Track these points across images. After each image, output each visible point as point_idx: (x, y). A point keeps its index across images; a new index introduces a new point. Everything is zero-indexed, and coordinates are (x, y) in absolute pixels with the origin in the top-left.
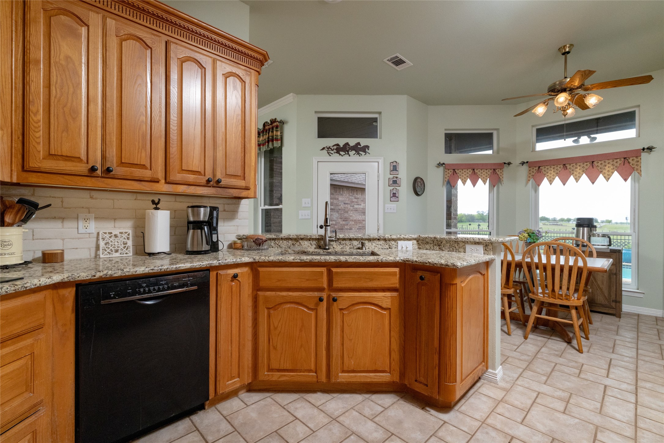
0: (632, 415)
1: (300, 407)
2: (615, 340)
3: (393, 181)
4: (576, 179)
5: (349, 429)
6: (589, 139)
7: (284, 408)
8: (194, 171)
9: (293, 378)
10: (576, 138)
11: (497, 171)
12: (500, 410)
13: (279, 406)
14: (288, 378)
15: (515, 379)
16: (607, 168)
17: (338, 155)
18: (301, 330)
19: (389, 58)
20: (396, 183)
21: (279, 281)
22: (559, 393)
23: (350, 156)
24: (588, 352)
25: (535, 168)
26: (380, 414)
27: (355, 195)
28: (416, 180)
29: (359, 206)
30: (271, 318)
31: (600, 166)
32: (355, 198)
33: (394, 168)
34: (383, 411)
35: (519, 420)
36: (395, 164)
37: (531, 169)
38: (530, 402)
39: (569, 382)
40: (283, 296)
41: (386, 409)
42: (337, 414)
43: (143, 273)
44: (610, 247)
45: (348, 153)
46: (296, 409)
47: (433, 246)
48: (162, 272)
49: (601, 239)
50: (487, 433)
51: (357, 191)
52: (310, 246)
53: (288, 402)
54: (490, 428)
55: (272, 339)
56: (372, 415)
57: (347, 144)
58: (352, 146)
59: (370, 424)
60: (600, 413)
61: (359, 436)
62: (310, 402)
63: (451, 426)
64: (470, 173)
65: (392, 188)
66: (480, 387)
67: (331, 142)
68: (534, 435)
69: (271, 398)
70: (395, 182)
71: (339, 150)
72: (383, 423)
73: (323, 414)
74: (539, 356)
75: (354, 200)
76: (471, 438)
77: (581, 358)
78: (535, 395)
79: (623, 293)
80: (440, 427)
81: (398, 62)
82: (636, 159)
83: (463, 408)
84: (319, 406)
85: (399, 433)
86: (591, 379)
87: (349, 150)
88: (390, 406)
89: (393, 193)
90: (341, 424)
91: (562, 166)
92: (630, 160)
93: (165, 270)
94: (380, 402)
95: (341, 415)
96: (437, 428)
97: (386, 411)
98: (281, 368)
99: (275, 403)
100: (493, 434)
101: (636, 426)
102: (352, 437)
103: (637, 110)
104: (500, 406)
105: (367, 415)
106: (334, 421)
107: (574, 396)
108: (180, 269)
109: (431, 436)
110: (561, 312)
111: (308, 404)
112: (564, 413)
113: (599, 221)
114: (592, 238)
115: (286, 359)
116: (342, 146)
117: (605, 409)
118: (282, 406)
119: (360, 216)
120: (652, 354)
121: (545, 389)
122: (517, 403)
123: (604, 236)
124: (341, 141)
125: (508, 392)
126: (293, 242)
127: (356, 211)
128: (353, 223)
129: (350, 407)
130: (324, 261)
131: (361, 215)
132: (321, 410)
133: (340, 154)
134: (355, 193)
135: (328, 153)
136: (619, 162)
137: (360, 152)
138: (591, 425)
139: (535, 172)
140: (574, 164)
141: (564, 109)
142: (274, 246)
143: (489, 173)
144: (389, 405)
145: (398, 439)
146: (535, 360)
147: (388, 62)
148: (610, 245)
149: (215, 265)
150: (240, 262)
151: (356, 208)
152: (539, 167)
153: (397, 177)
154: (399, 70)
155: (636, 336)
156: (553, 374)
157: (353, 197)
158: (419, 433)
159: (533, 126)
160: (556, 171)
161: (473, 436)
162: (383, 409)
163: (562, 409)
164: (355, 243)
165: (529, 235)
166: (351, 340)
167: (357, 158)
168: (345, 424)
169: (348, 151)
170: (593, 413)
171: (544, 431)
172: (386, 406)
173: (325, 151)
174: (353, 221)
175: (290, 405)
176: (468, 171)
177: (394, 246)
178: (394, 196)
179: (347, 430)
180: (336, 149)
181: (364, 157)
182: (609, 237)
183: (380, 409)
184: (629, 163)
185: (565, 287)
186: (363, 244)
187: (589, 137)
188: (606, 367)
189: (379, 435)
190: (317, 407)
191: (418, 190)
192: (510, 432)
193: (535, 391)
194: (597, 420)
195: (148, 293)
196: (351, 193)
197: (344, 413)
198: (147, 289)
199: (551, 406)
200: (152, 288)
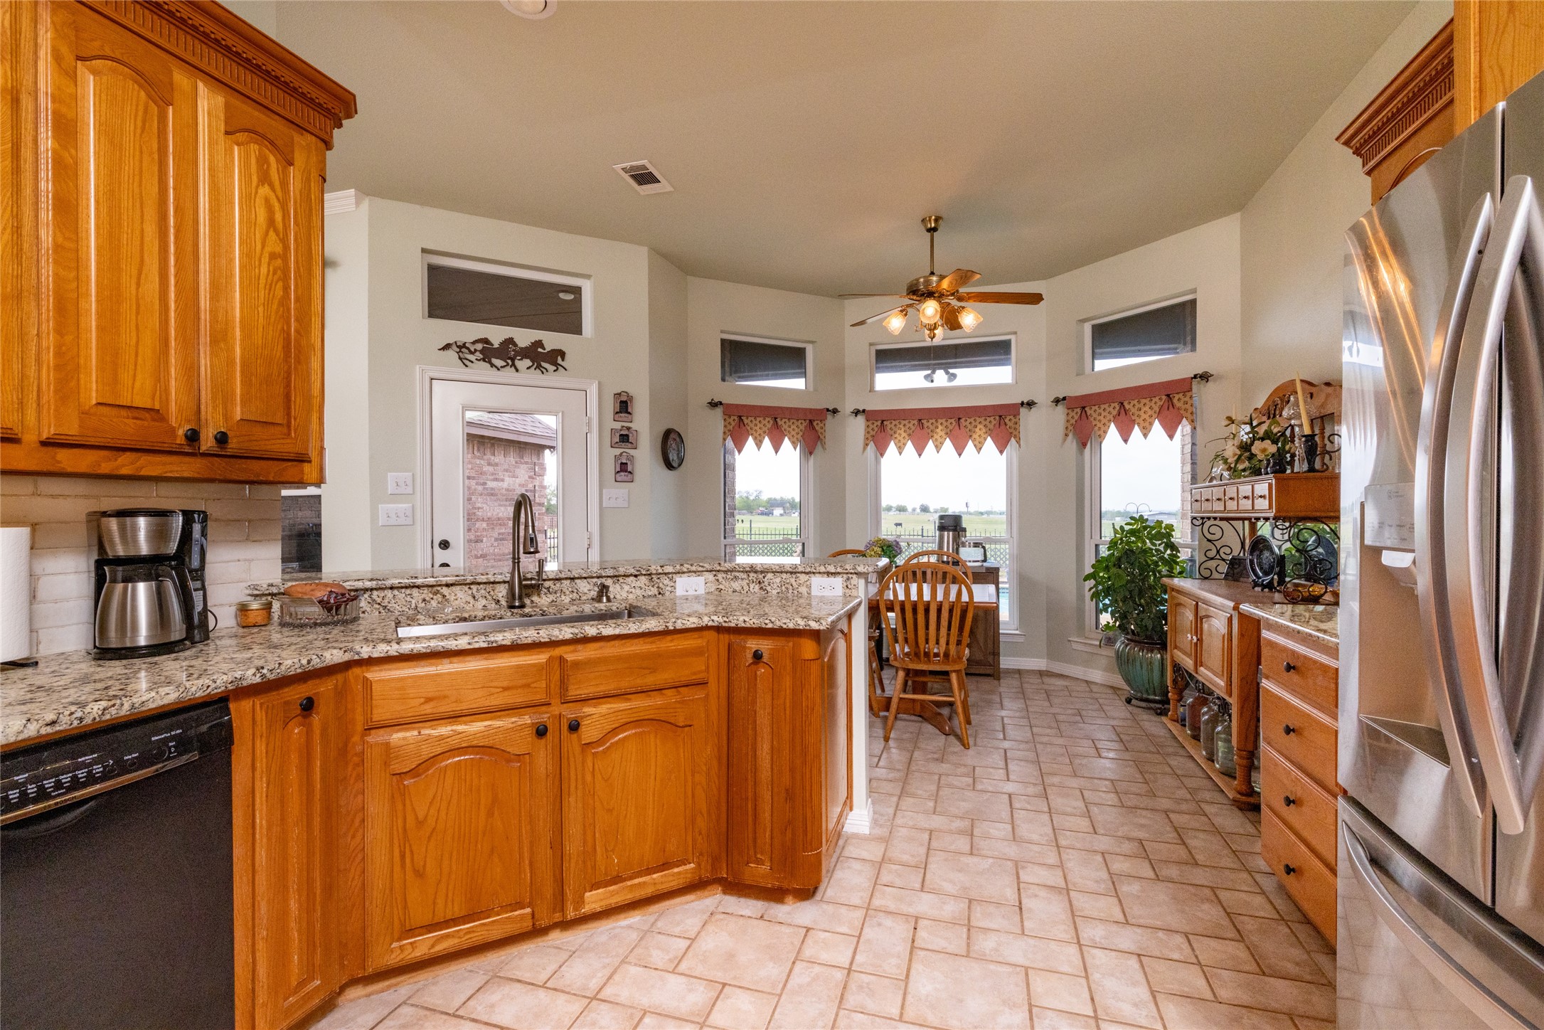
0: (1049, 830)
1: (501, 1000)
2: (1002, 718)
3: (621, 435)
4: (936, 446)
5: (634, 1007)
6: (946, 377)
7: (462, 1017)
8: (137, 408)
9: (472, 935)
10: (929, 372)
11: (815, 424)
12: (885, 878)
13: (444, 1017)
14: (456, 941)
15: (892, 816)
16: (977, 430)
17: (488, 365)
18: (490, 814)
19: (627, 165)
20: (628, 441)
21: (428, 700)
22: (958, 824)
23: (517, 370)
24: (975, 745)
25: (876, 424)
26: (685, 953)
27: (488, 456)
28: (668, 434)
29: (500, 484)
30: (408, 802)
31: (969, 427)
32: (489, 464)
33: (624, 406)
34: (689, 947)
35: (918, 886)
36: (624, 399)
37: (870, 423)
38: (923, 851)
39: (963, 801)
40: (441, 738)
41: (693, 940)
42: (594, 984)
43: (20, 738)
44: (985, 564)
45: (513, 365)
46: (492, 1006)
47: (748, 584)
48: (85, 726)
49: (973, 550)
50: (879, 925)
51: (493, 445)
52: (472, 601)
53: (464, 999)
54: (881, 914)
55: (412, 852)
56: (671, 961)
57: (510, 341)
58: (521, 348)
59: (674, 982)
60: (1014, 840)
61: (659, 1014)
62: (519, 981)
63: (820, 933)
64: (769, 426)
65: (618, 451)
66: (843, 848)
67: (468, 331)
68: (944, 903)
69: (412, 1005)
70: (624, 439)
71: (488, 353)
72: (699, 970)
73: (563, 997)
74: (913, 768)
75: (486, 468)
76: (858, 942)
77: (970, 757)
78: (926, 836)
79: (1002, 639)
80: (803, 941)
81: (644, 178)
82: (1014, 420)
83: (830, 893)
84: (546, 983)
85: (735, 978)
86: (991, 789)
87: (515, 356)
88: (699, 933)
89: (622, 464)
90: (611, 1002)
91: (916, 422)
92: (1007, 421)
93: (95, 719)
94: (677, 930)
95: (605, 984)
96: (798, 944)
97: (694, 946)
98: (440, 917)
99: (428, 1013)
100: (888, 922)
101: (1058, 846)
102: (647, 1020)
103: (1013, 338)
104: (884, 872)
105: (660, 966)
106: (594, 1002)
107: (977, 823)
108: (144, 709)
109: (794, 963)
110: (933, 683)
111: (518, 985)
112: (971, 854)
113: (932, 510)
114: (962, 550)
115: (450, 895)
116: (496, 345)
117: (1019, 832)
118: (451, 1012)
119: (502, 508)
120: (1048, 731)
121: (937, 822)
122: (905, 858)
123: (976, 545)
124: (497, 334)
125: (887, 842)
126: (423, 596)
127: (492, 495)
128: (484, 525)
129: (617, 961)
130: (547, 640)
131: (505, 506)
132: (555, 989)
133: (492, 365)
134: (488, 452)
135: (460, 358)
136: (994, 422)
137: (543, 364)
138: (1009, 863)
139: (876, 429)
140: (934, 421)
141: (933, 328)
142: (368, 609)
143: (802, 427)
144: (696, 929)
145: (738, 991)
146: (910, 776)
147: (622, 173)
148: (985, 561)
149: (250, 682)
150: (320, 666)
151: (492, 489)
152: (883, 421)
153: (629, 429)
154: (642, 193)
155: (1024, 706)
156: (941, 793)
157: (482, 462)
158: (771, 965)
159: (871, 344)
160: (908, 431)
161: (859, 937)
162: (688, 942)
163: (967, 848)
164: (583, 586)
165: (883, 550)
166: (610, 811)
167: (535, 377)
168: (622, 1000)
169: (513, 360)
170: (1006, 843)
171: (955, 893)
172: (692, 934)
173: (452, 354)
174: (483, 520)
175: (471, 1003)
176: (766, 422)
177: (669, 588)
178: (624, 468)
179: (630, 1011)
180: (481, 352)
181: (551, 378)
182: (984, 547)
183: (683, 944)
184: (1006, 424)
185: (943, 641)
186: (604, 589)
187: (947, 373)
188: (1002, 764)
189: (697, 997)
190: (543, 986)
191: (673, 456)
192: (911, 910)
193: (926, 829)
194: (1012, 851)
195: (35, 801)
196: (478, 450)
197: (610, 978)
198: (32, 789)
199: (953, 848)
200: (49, 783)
